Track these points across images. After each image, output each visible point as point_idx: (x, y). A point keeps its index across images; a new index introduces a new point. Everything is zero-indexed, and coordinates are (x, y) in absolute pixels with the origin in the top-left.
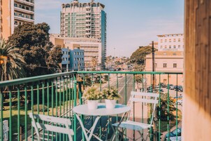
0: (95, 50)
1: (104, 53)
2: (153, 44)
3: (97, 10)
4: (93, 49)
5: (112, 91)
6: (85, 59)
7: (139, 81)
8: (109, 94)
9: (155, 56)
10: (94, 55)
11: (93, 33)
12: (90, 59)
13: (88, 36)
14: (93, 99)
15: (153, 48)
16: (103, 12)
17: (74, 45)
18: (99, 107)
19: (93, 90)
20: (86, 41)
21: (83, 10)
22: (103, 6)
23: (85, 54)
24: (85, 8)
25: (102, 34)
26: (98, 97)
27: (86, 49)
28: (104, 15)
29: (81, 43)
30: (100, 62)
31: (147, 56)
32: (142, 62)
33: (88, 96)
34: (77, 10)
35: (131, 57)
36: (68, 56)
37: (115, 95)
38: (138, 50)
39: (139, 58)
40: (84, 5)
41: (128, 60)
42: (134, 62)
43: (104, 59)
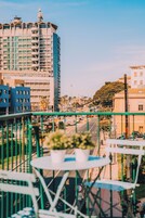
0: (45, 87)
1: (57, 92)
2: (125, 79)
3: (47, 33)
4: (42, 87)
5: (84, 137)
6: (32, 100)
7: (106, 128)
8: (81, 142)
9: (129, 95)
10: (44, 94)
11: (42, 65)
12: (38, 100)
13: (35, 69)
14: (58, 149)
15: (125, 84)
16: (55, 35)
17: (17, 82)
18: (66, 160)
19: (59, 137)
20: (32, 75)
21: (28, 33)
22: (55, 27)
23: (32, 93)
24: (30, 30)
25: (54, 66)
26: (66, 145)
27: (32, 87)
28: (56, 40)
29: (26, 79)
30: (52, 103)
31: (116, 95)
32: (109, 103)
33: (53, 145)
34: (19, 32)
35: (95, 97)
36: (8, 96)
37: (88, 143)
38: (103, 88)
39: (105, 98)
40: (30, 25)
41: (90, 100)
42: (98, 103)
43: (58, 100)
